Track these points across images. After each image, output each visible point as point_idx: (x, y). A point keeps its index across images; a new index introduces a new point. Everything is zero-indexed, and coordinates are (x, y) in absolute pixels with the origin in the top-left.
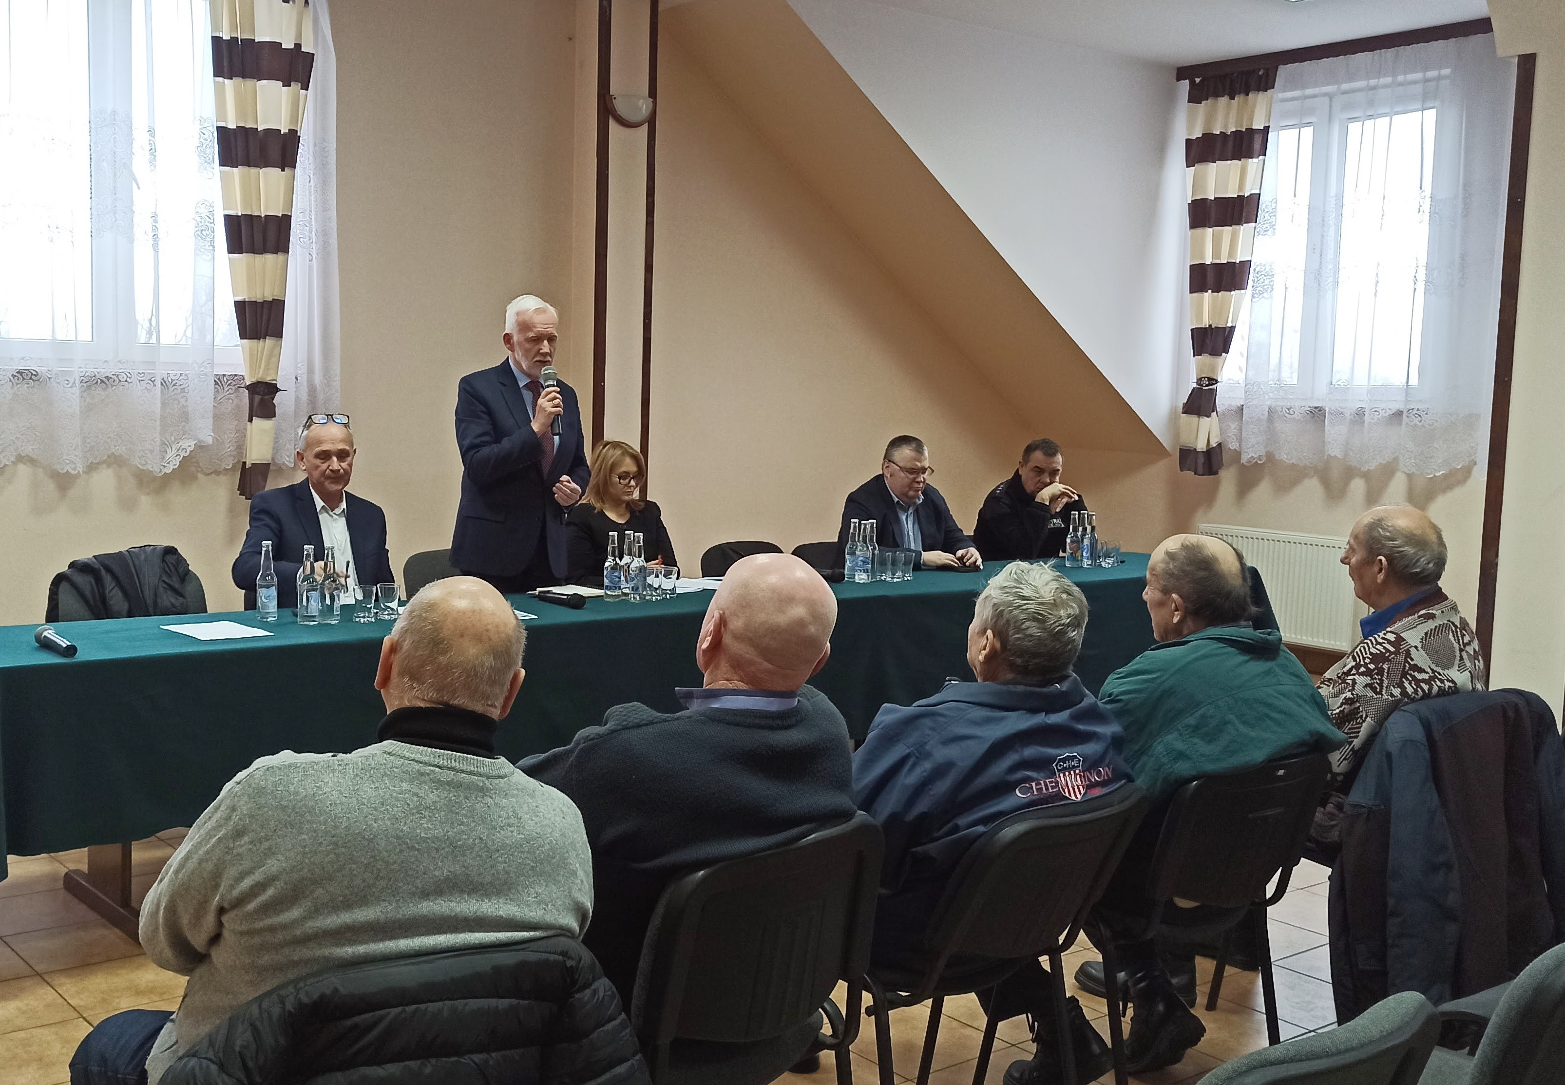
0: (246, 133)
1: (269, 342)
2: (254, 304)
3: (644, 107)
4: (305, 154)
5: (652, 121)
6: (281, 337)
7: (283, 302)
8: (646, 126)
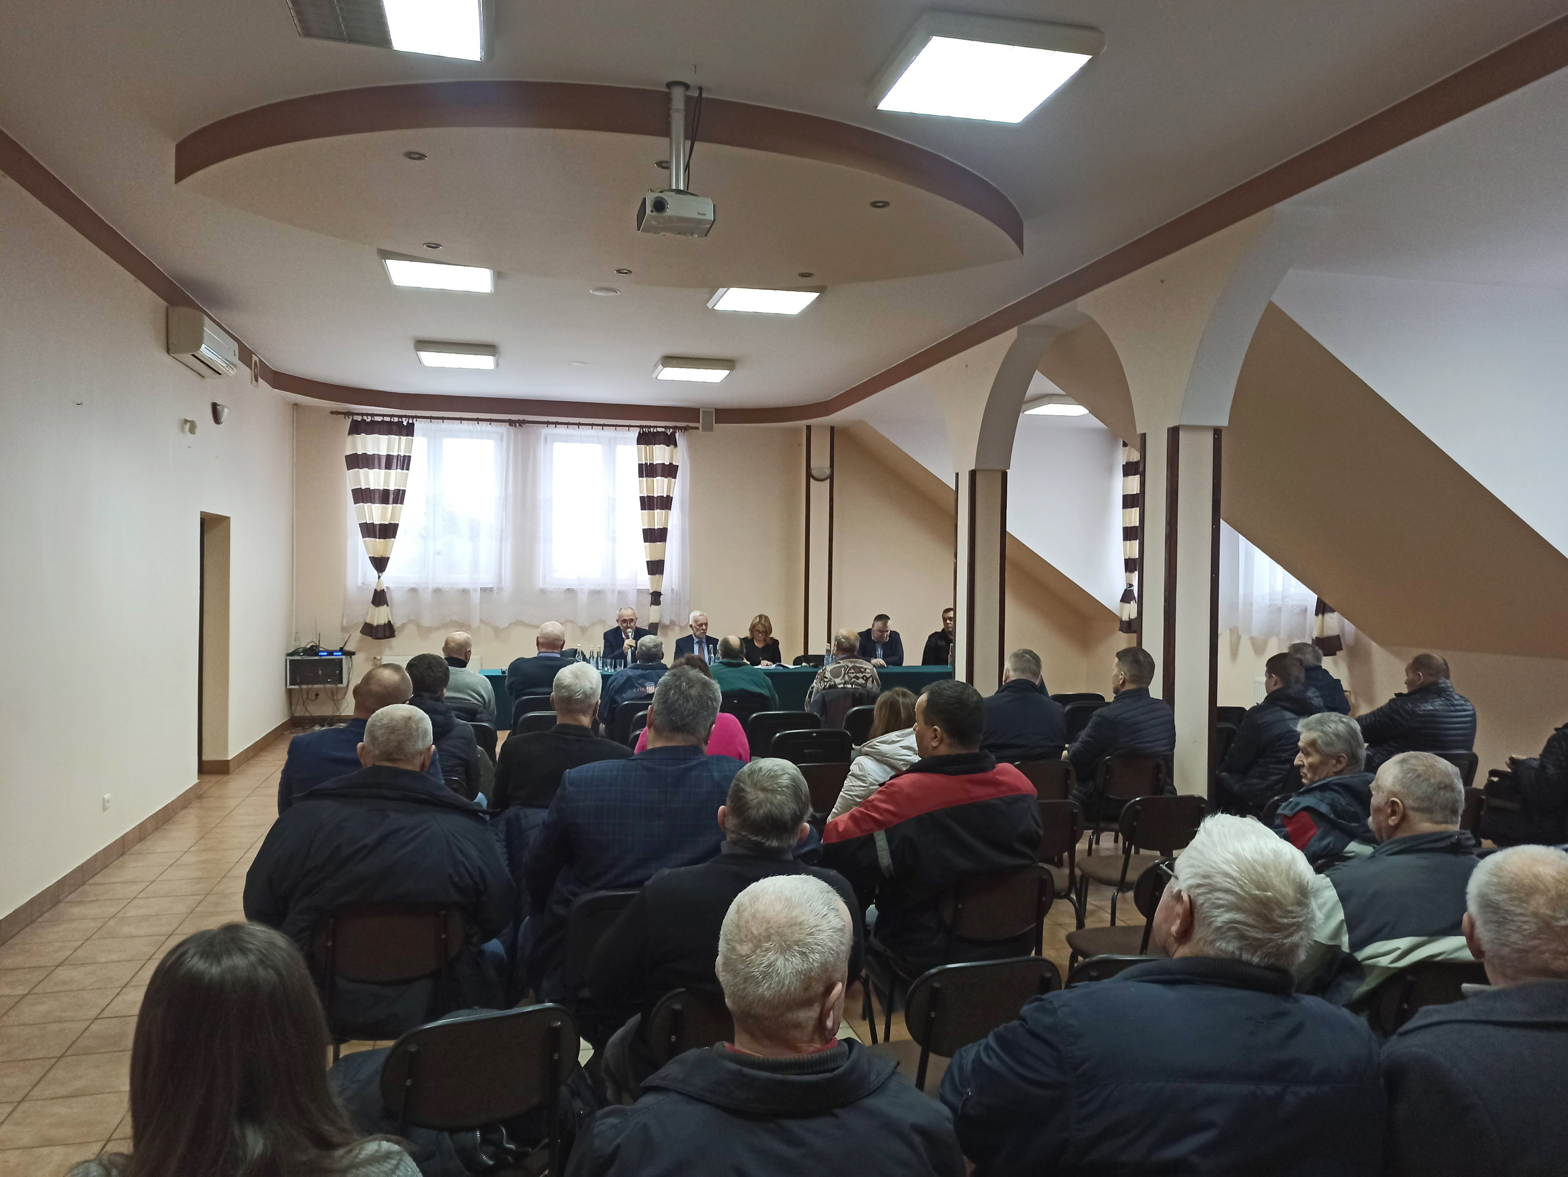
0: (651, 498)
1: (657, 576)
2: (652, 561)
3: (828, 472)
4: (675, 504)
5: (831, 477)
6: (663, 574)
7: (664, 561)
8: (828, 480)
